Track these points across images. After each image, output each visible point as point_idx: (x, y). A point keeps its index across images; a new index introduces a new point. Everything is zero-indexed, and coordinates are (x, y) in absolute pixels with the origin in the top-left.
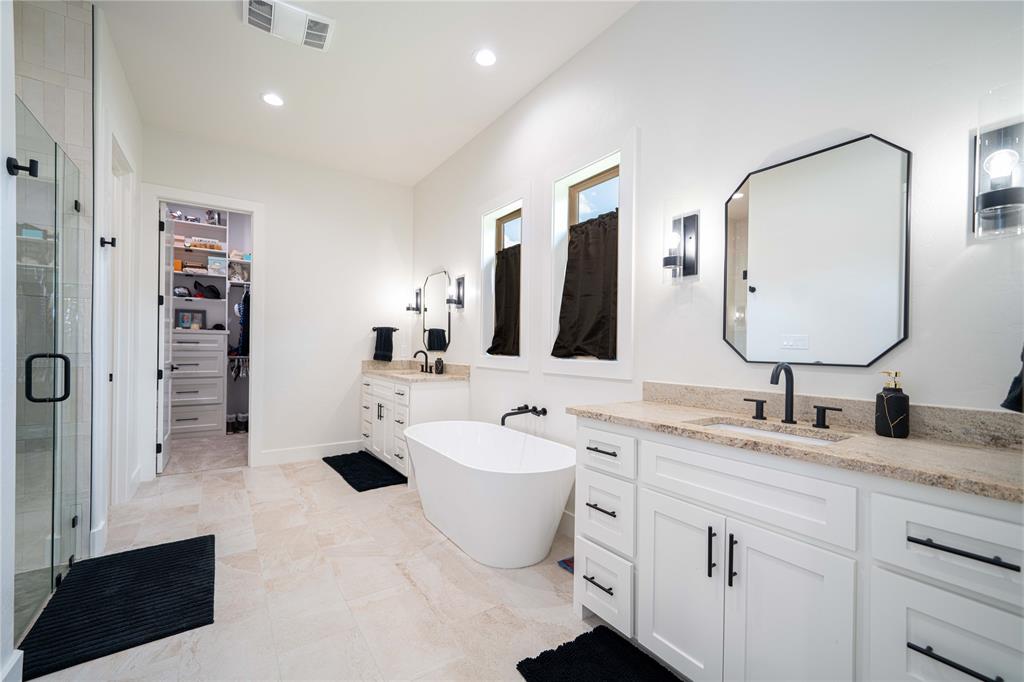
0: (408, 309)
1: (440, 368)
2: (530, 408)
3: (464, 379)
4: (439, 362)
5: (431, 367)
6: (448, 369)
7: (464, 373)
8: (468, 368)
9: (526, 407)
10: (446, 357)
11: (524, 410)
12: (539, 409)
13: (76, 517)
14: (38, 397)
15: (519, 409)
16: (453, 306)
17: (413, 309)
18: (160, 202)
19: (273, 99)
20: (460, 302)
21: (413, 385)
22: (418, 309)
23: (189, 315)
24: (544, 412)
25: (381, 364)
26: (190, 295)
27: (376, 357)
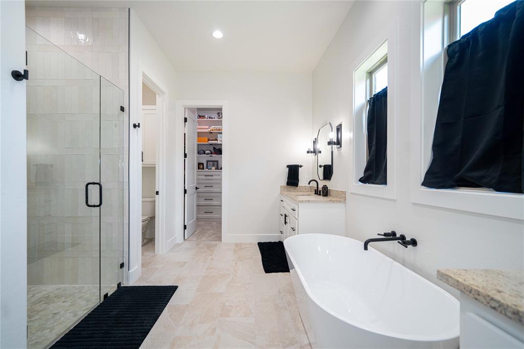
0: (308, 152)
1: (325, 192)
2: (398, 236)
3: (341, 202)
4: (325, 188)
5: (320, 191)
6: (331, 193)
7: (342, 197)
8: (344, 193)
9: (394, 234)
10: (330, 184)
11: (391, 236)
12: (408, 239)
13: (123, 263)
14: (92, 204)
15: (385, 235)
16: (335, 147)
17: (312, 152)
18: (185, 108)
19: (218, 34)
20: (339, 143)
21: (300, 204)
22: (314, 152)
23: (212, 163)
24: (414, 243)
25: (292, 188)
26: (211, 153)
27: (288, 184)
